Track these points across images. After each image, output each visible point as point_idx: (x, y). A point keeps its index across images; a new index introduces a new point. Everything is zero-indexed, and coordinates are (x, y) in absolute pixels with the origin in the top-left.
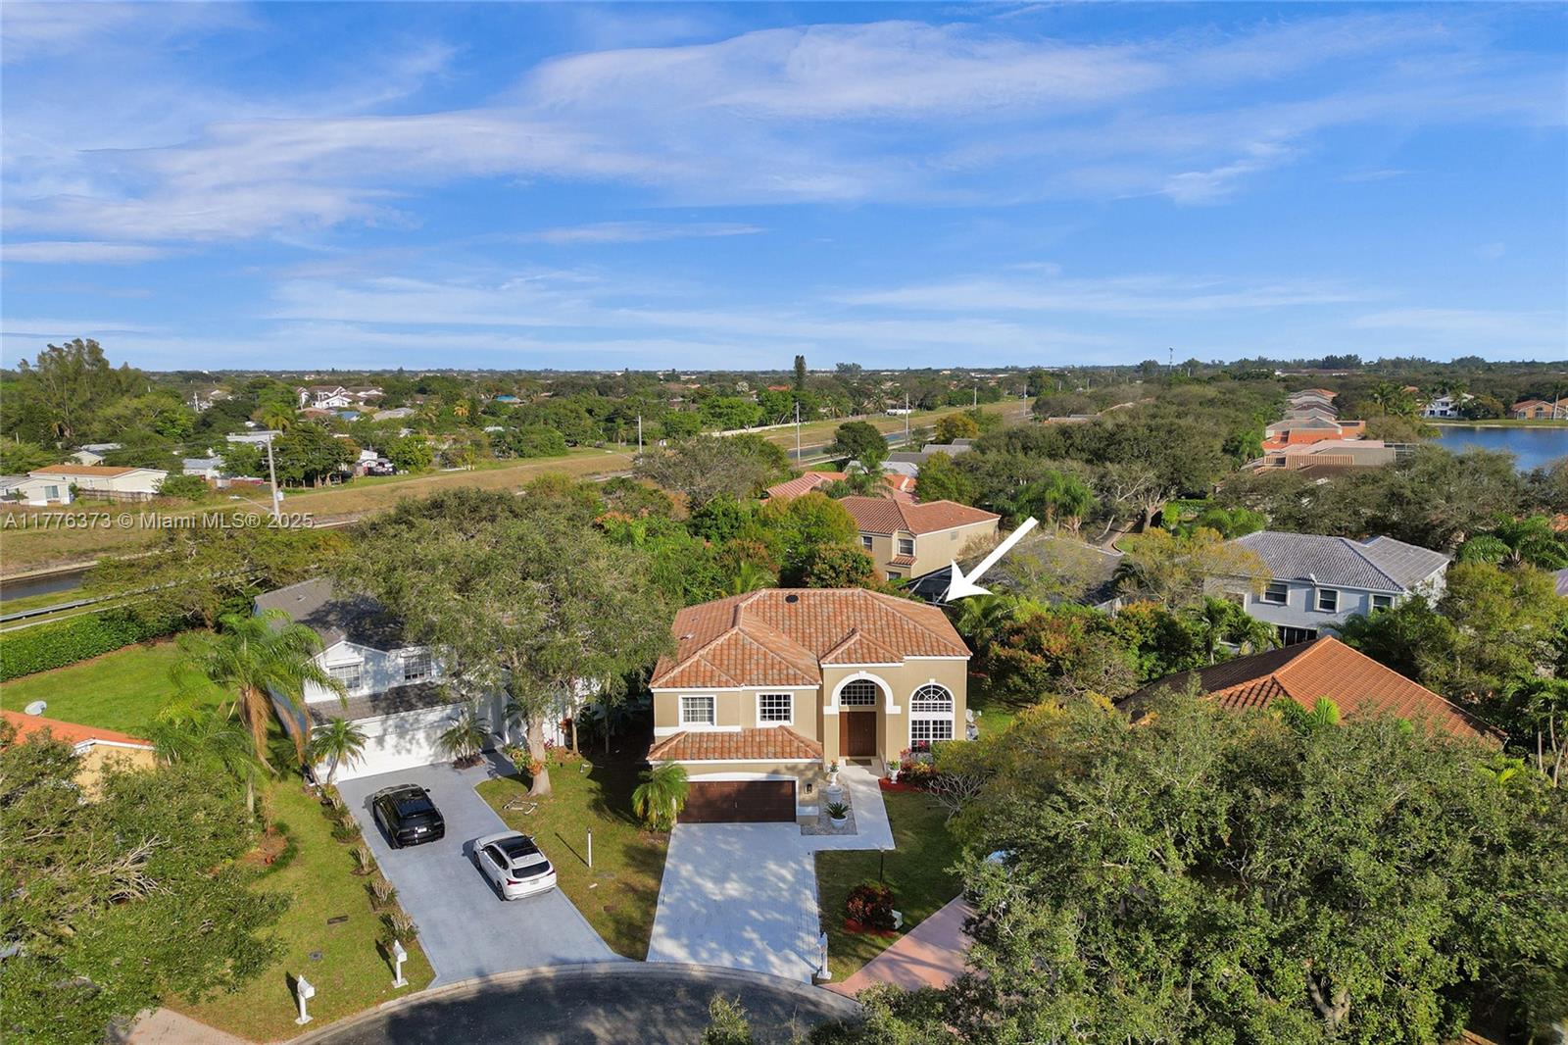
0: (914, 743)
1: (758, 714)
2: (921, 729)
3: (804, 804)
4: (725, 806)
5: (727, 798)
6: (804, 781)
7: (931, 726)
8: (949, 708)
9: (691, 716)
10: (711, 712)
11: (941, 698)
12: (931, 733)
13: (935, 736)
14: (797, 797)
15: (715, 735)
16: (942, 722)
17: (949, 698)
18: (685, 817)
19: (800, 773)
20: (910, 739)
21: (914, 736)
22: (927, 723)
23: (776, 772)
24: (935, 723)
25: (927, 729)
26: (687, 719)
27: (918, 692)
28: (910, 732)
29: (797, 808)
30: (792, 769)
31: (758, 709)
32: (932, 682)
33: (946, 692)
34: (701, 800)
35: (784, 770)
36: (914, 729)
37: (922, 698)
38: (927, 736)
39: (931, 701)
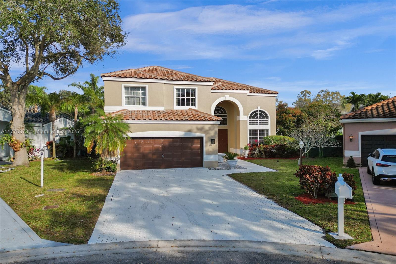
0: (250, 142)
1: (175, 102)
2: (253, 135)
3: (209, 153)
4: (155, 157)
5: (156, 151)
6: (208, 138)
7: (259, 133)
8: (267, 123)
9: (130, 101)
10: (144, 99)
11: (263, 117)
12: (259, 136)
13: (260, 138)
14: (205, 149)
15: (148, 112)
16: (264, 130)
17: (267, 117)
18: (125, 166)
19: (206, 132)
20: (248, 140)
21: (250, 138)
22: (257, 131)
23: (190, 131)
24: (260, 131)
25: (257, 134)
26: (128, 103)
27: (252, 114)
28: (248, 137)
29: (205, 156)
30: (200, 130)
31: (175, 97)
32: (259, 108)
33: (266, 114)
34: (136, 154)
35: (195, 130)
36: (250, 135)
37: (254, 117)
38: (257, 138)
39: (258, 119)
